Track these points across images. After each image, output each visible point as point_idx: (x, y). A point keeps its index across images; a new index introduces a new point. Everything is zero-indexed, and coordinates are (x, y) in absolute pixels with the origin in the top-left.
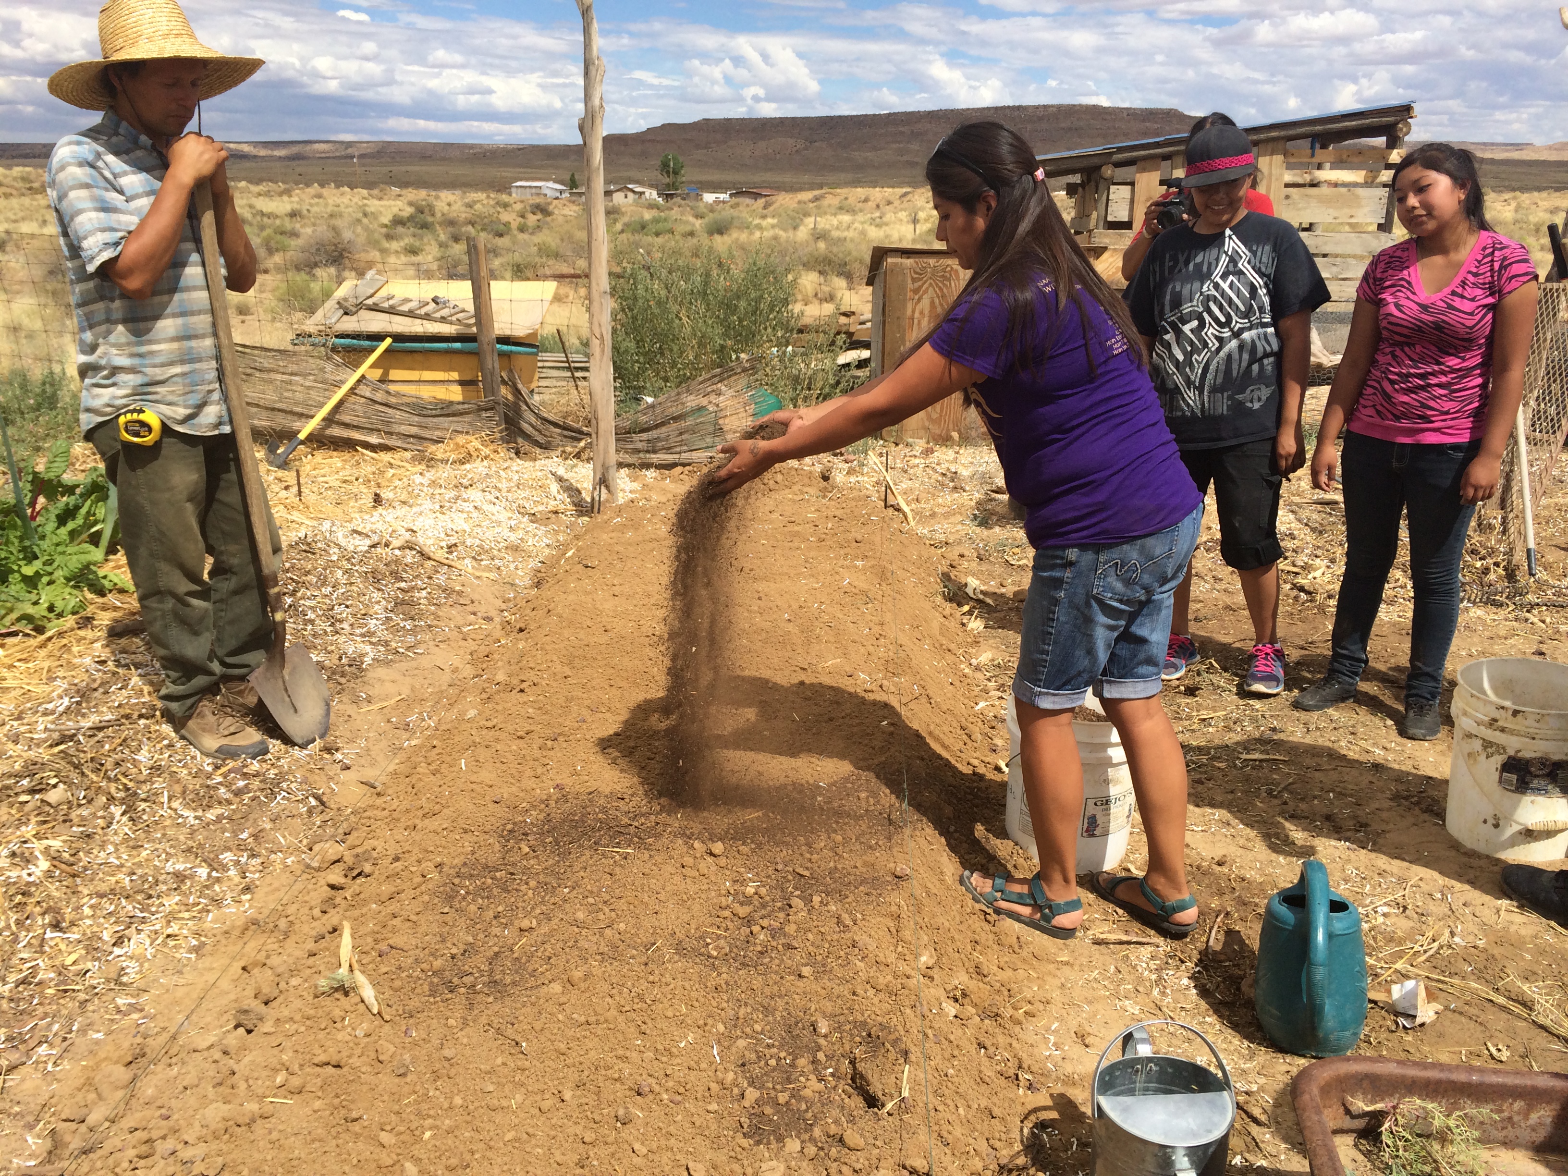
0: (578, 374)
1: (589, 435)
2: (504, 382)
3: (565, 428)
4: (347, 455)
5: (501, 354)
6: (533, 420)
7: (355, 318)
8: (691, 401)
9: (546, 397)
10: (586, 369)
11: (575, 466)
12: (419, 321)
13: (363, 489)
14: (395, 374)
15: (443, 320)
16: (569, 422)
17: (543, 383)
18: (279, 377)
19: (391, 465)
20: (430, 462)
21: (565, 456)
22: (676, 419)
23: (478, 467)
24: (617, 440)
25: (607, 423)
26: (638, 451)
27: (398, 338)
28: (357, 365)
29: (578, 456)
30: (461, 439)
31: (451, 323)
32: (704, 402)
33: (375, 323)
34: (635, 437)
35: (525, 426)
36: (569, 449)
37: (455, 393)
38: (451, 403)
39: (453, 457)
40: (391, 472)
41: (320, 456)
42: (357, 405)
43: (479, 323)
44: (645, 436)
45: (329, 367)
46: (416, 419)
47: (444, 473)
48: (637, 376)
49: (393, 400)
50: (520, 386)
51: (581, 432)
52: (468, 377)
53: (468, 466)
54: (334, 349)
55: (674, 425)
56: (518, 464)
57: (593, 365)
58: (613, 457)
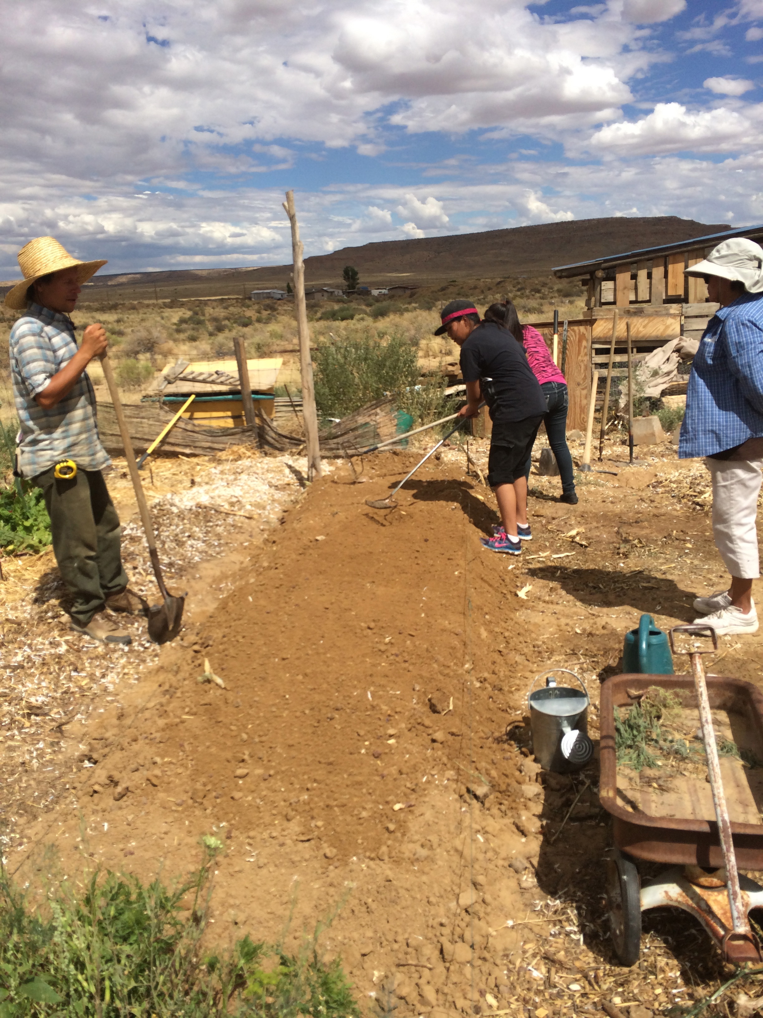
0: (297, 409)
1: (304, 442)
2: (257, 416)
3: (291, 439)
4: (173, 461)
5: (255, 400)
6: (273, 435)
7: (174, 385)
8: (361, 420)
9: (280, 423)
10: (301, 405)
11: (297, 459)
12: (208, 385)
13: (184, 478)
14: (197, 415)
15: (222, 383)
16: (294, 435)
17: (279, 415)
18: (135, 420)
19: (198, 464)
20: (220, 461)
21: (292, 454)
22: (353, 430)
23: (245, 462)
24: (320, 444)
25: (314, 434)
26: (332, 449)
27: (198, 395)
28: (176, 411)
29: (299, 454)
30: (235, 448)
31: (226, 385)
32: (368, 419)
33: (185, 387)
34: (331, 442)
35: (269, 439)
36: (294, 450)
37: (230, 423)
38: (228, 428)
39: (231, 457)
40: (198, 468)
41: (159, 462)
42: (178, 432)
43: (242, 384)
44: (335, 441)
45: (162, 413)
46: (210, 438)
47: (227, 466)
48: (331, 407)
49: (197, 429)
50: (265, 417)
51: (300, 440)
52: (237, 414)
53: (240, 462)
54: (164, 403)
55: (351, 434)
56: (267, 459)
57: (305, 403)
58: (318, 453)
